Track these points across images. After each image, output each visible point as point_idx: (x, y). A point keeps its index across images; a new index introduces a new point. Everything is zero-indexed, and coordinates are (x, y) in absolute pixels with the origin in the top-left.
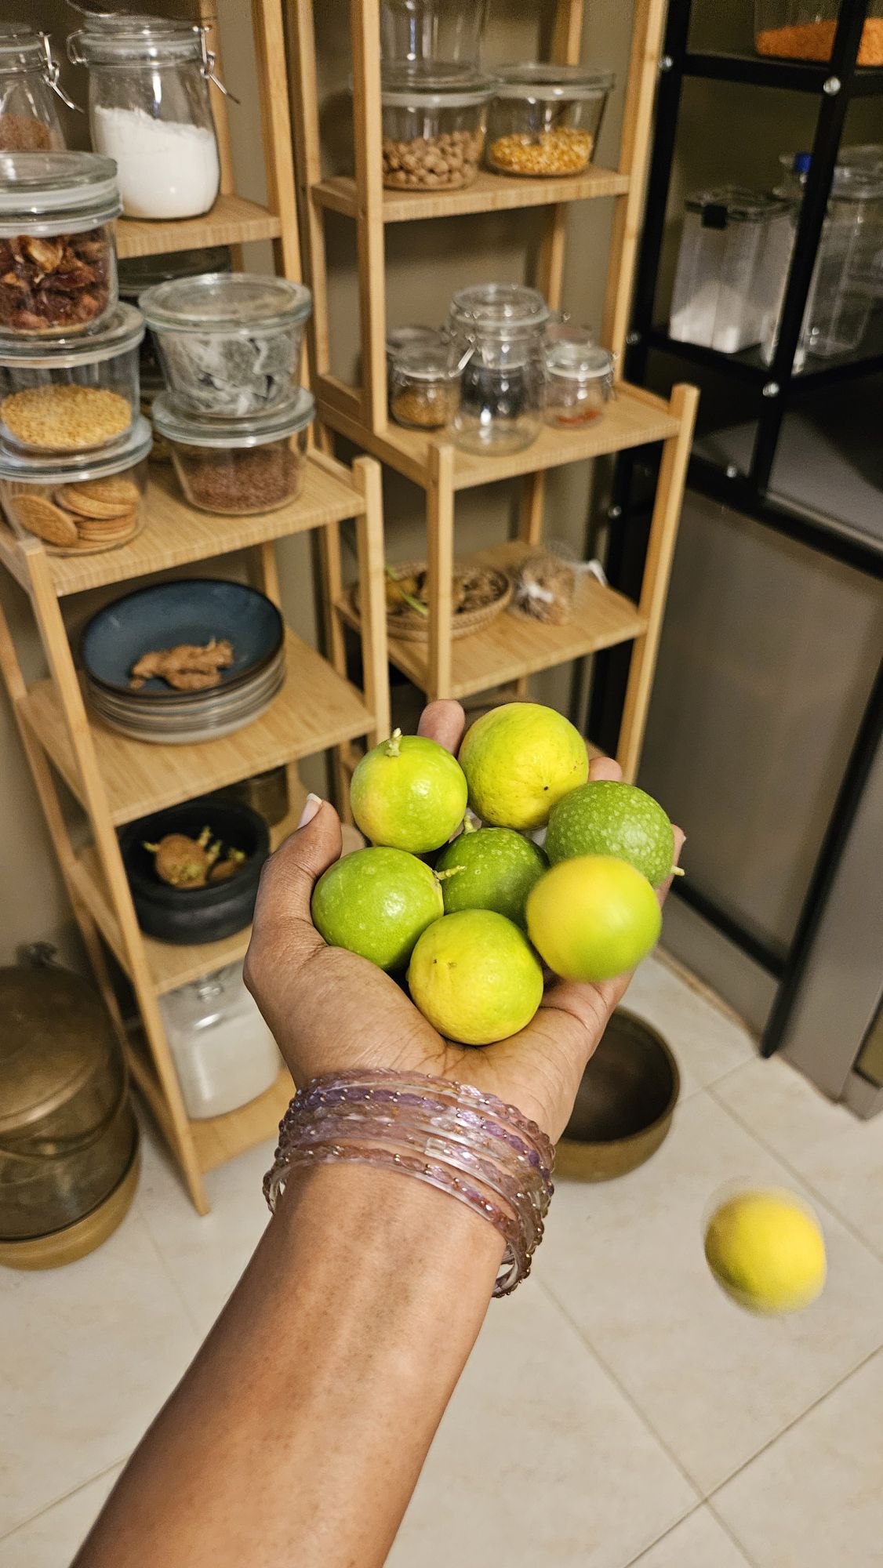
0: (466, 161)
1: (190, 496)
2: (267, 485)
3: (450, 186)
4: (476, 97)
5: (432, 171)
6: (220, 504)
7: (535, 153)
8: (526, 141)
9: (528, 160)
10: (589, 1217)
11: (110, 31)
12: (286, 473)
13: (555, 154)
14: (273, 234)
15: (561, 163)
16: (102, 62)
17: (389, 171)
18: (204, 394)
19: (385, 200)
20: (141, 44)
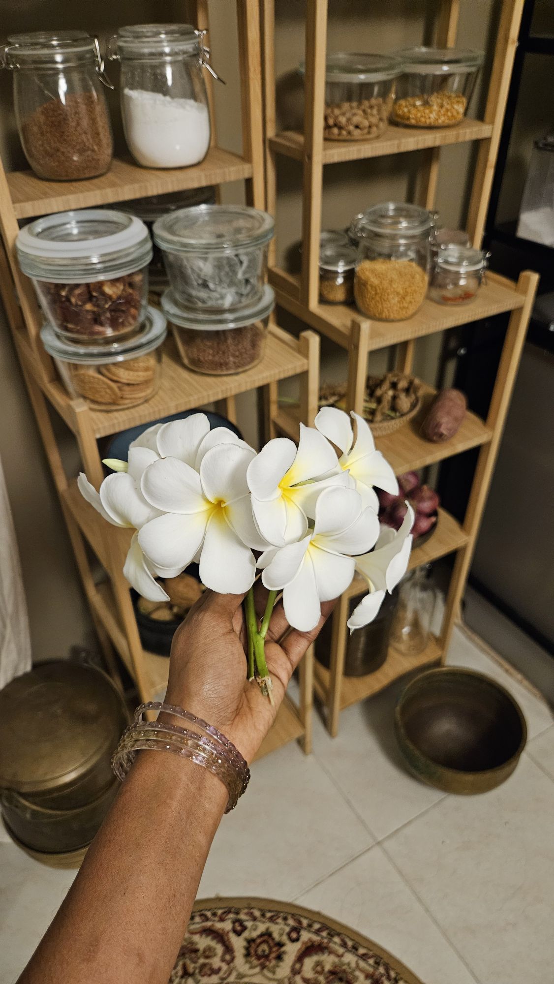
0: (381, 119)
1: (186, 361)
2: (241, 354)
3: (368, 137)
4: (388, 75)
5: (357, 127)
6: (208, 368)
7: (427, 111)
8: (418, 103)
9: (422, 116)
10: (443, 842)
11: (138, 36)
12: (254, 345)
13: (442, 112)
14: (247, 176)
15: (446, 117)
16: (130, 58)
17: (327, 127)
18: (203, 294)
19: (325, 149)
20: (157, 44)
